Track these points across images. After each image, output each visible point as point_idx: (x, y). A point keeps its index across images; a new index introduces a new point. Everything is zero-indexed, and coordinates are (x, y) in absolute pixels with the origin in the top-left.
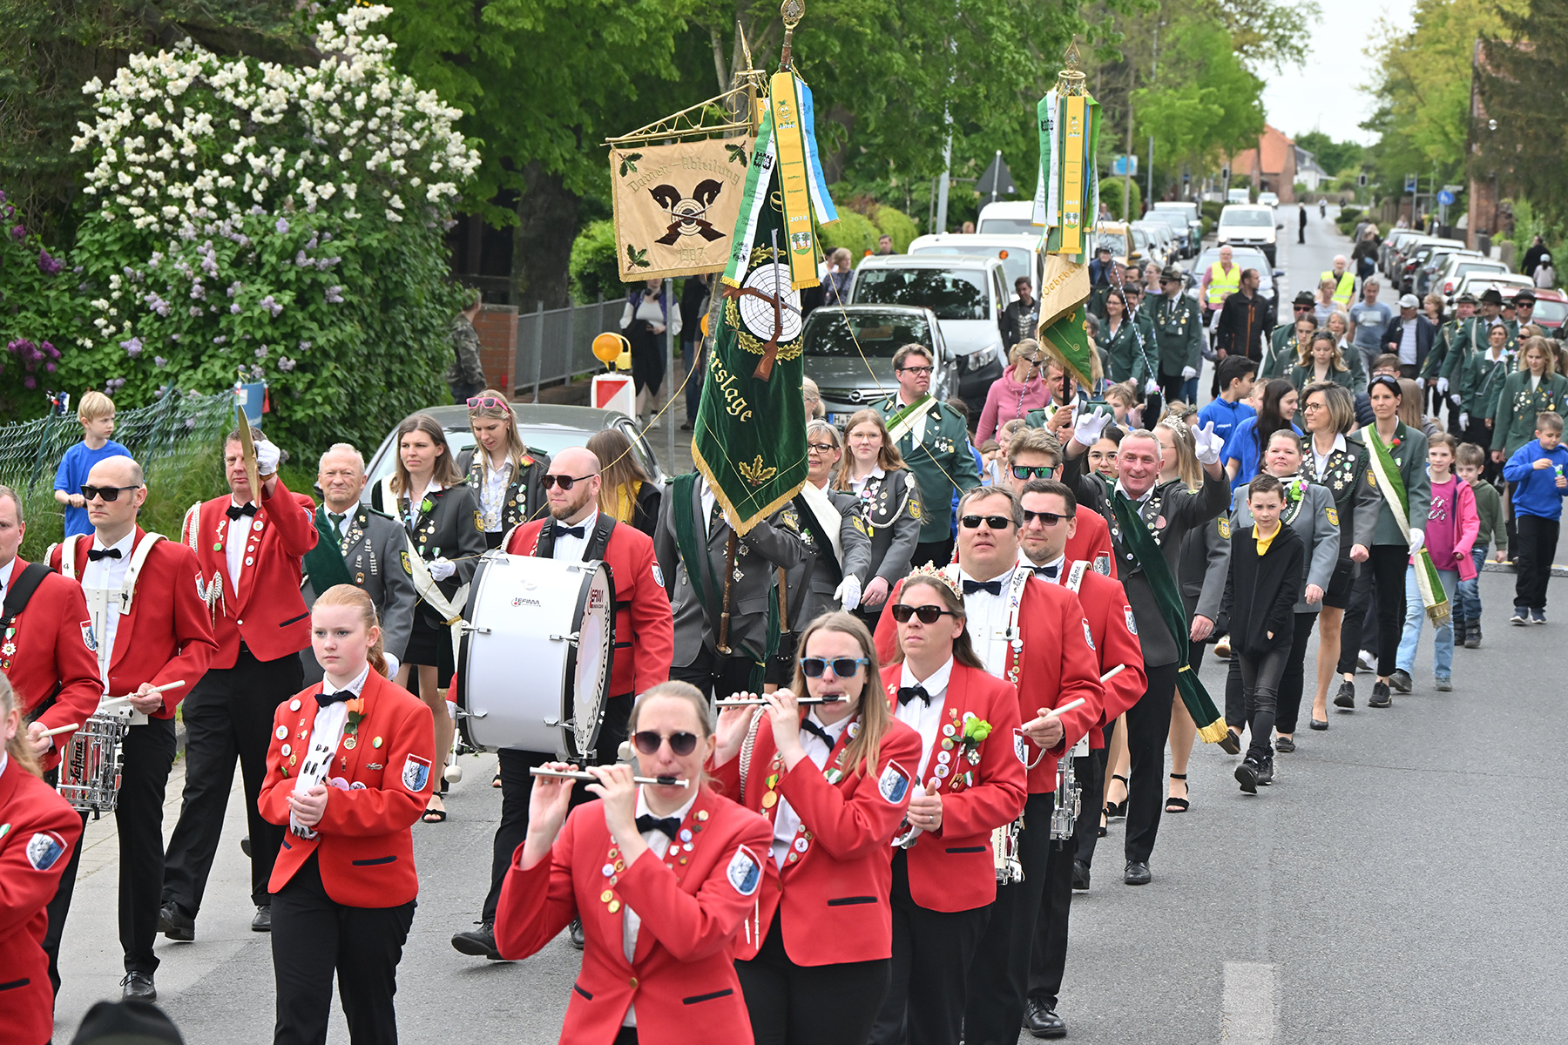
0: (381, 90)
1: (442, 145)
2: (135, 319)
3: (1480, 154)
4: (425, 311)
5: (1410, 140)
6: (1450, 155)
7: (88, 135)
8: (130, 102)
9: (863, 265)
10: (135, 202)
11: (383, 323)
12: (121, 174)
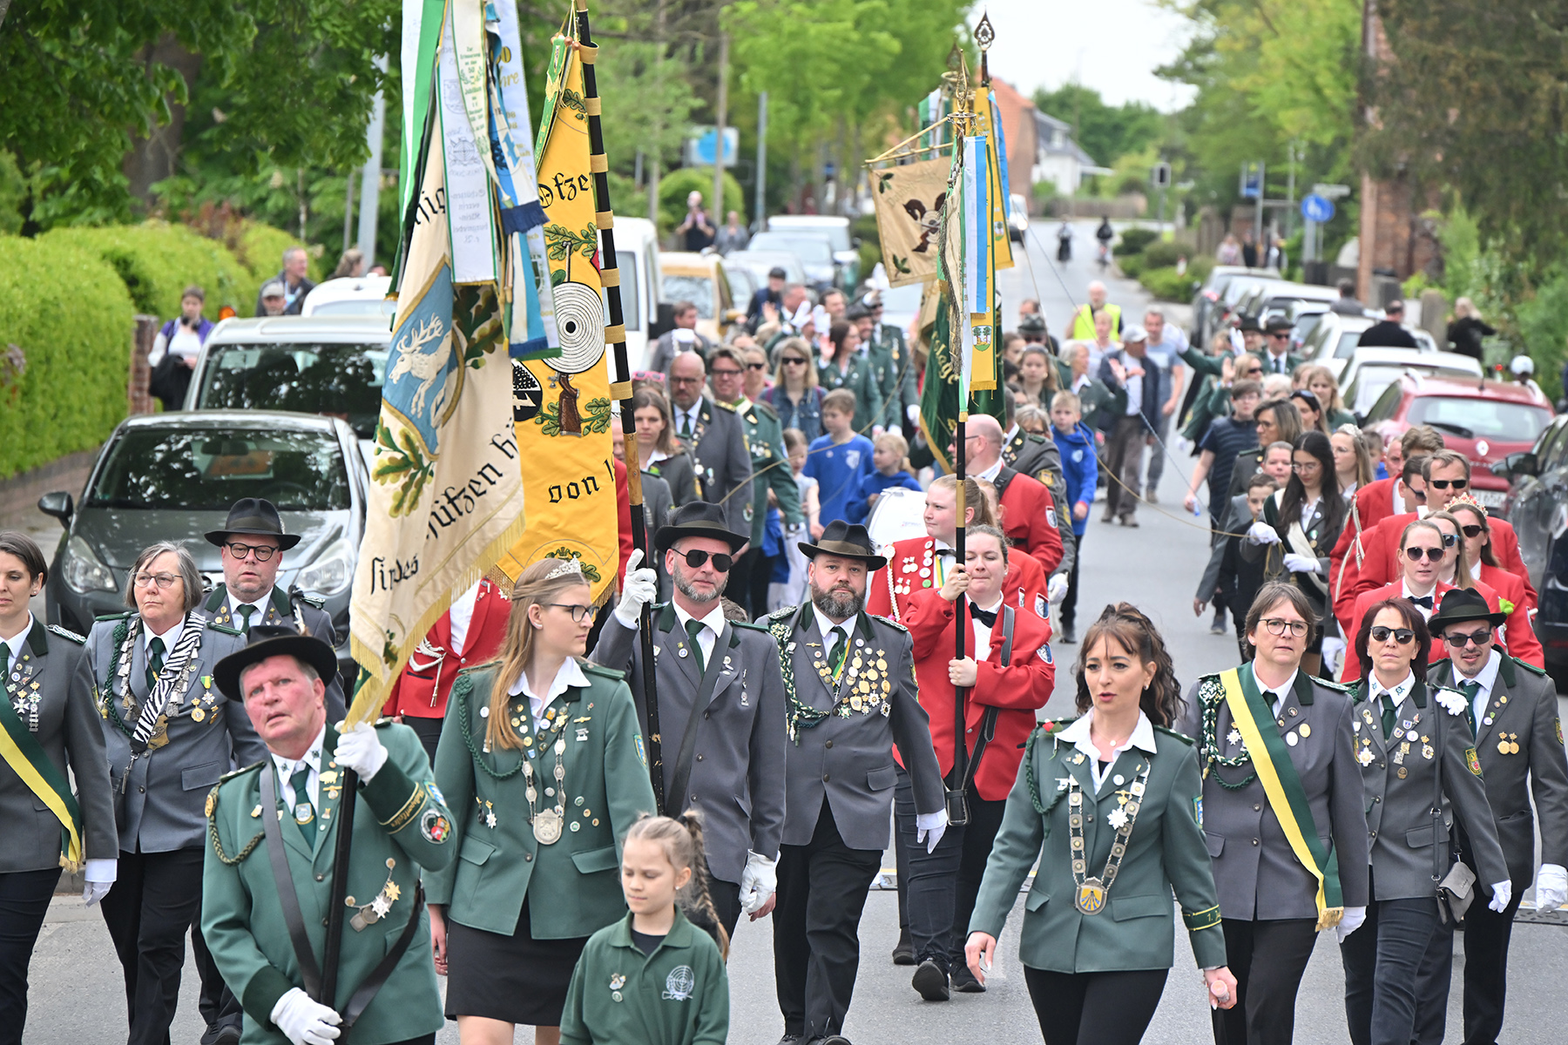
3: (1380, 126)
5: (1251, 101)
6: (1324, 127)
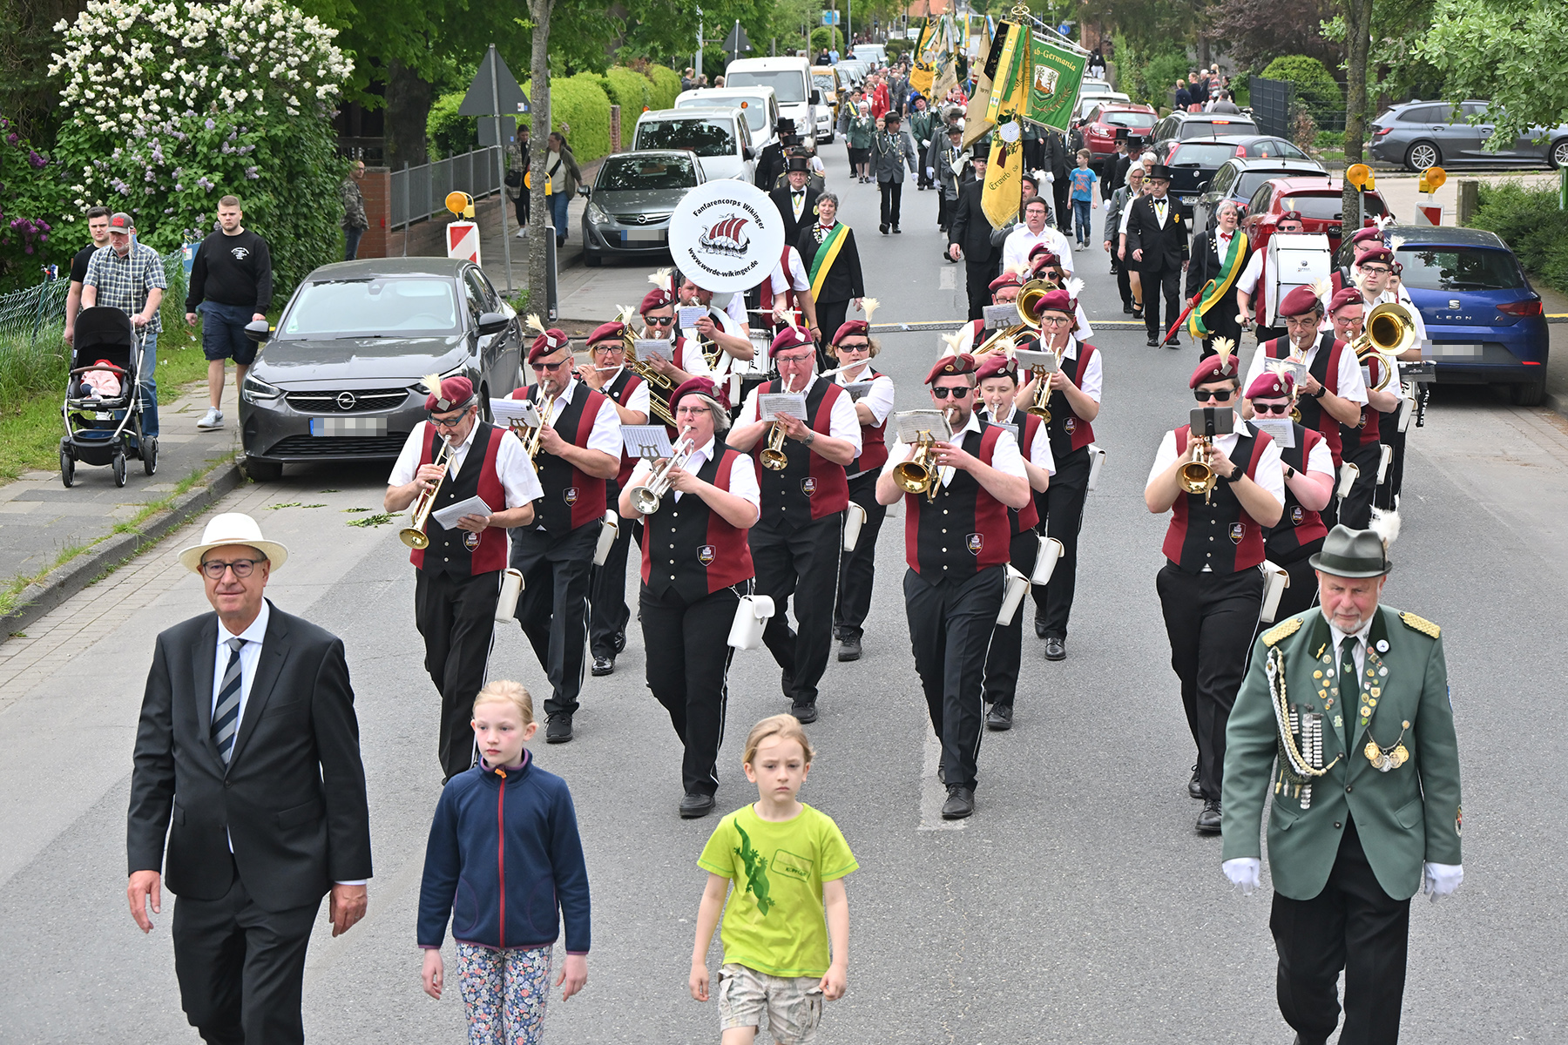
0: (277, 19)
1: (325, 56)
2: (104, 199)
4: (320, 180)
7: (60, 63)
8: (89, 37)
9: (641, 120)
10: (99, 112)
11: (290, 191)
12: (86, 91)
